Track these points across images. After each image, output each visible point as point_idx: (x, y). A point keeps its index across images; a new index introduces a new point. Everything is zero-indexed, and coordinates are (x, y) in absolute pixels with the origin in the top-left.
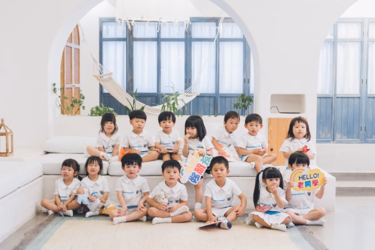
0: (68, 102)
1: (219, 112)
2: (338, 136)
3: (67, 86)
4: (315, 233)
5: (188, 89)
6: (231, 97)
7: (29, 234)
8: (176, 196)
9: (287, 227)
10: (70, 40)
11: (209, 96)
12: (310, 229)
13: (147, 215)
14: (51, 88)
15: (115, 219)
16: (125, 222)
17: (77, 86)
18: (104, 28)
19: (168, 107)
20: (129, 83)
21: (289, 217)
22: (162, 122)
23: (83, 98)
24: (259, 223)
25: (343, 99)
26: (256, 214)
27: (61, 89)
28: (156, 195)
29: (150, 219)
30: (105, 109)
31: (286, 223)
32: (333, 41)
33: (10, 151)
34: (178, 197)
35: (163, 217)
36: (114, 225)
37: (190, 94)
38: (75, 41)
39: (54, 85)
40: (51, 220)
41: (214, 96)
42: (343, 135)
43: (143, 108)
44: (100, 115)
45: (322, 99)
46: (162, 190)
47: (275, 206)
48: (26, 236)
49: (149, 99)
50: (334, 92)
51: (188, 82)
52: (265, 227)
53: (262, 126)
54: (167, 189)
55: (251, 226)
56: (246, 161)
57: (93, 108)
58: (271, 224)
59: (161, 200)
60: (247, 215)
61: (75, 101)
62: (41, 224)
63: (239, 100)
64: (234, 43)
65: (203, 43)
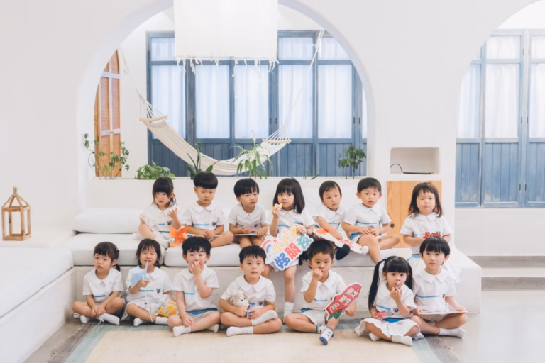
0: (105, 160)
1: (318, 173)
2: (487, 198)
3: (103, 133)
4: (452, 348)
5: (275, 134)
6: (335, 144)
7: (56, 354)
8: (259, 296)
9: (413, 339)
10: (107, 69)
11: (303, 143)
12: (446, 341)
13: (220, 323)
14: (81, 140)
15: (175, 328)
16: (189, 333)
17: (116, 131)
18: (154, 45)
19: (246, 166)
20: (190, 124)
21: (416, 326)
23: (127, 153)
24: (374, 334)
25: (494, 145)
26: (370, 322)
27: (95, 141)
28: (232, 296)
29: (223, 329)
30: (158, 169)
31: (412, 335)
32: (480, 62)
33: (26, 232)
34: (262, 298)
35: (241, 327)
36: (175, 337)
37: (277, 141)
38: (112, 69)
39: (86, 136)
40: (86, 331)
41: (311, 142)
42: (494, 196)
43: (211, 168)
44: (150, 178)
45: (464, 146)
46: (240, 288)
47: (396, 311)
48: (54, 355)
49: (218, 148)
50: (481, 136)
51: (274, 123)
52: (383, 339)
53: (381, 195)
54: (247, 287)
57: (141, 169)
58: (392, 336)
59: (239, 303)
60: (358, 321)
61: (116, 159)
62: (73, 338)
63: (347, 155)
64: (339, 67)
65: (295, 66)
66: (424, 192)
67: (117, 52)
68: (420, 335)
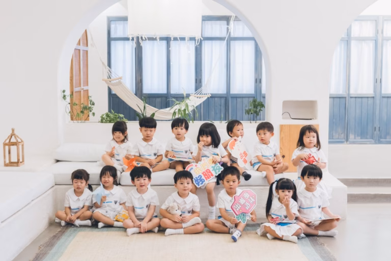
0: (77, 109)
2: (351, 137)
3: (76, 89)
4: (326, 245)
5: (199, 90)
6: (243, 97)
7: (43, 248)
8: (188, 207)
9: (298, 238)
10: (79, 43)
11: (220, 97)
12: (322, 240)
14: (60, 95)
15: (128, 230)
16: (138, 233)
17: (85, 88)
18: (113, 26)
19: (179, 113)
20: (138, 83)
21: (300, 229)
22: (174, 129)
23: (93, 104)
24: (271, 234)
25: (357, 99)
26: (267, 226)
27: (70, 95)
28: (169, 207)
29: (162, 230)
30: (116, 115)
31: (297, 235)
32: (347, 39)
33: (21, 160)
34: (190, 208)
35: (175, 229)
37: (201, 95)
38: (83, 43)
39: (64, 91)
41: (225, 96)
42: (356, 135)
43: (153, 115)
44: (110, 122)
45: (335, 99)
46: (174, 201)
47: (286, 217)
48: (41, 249)
49: (158, 100)
50: (347, 92)
51: (198, 83)
52: (277, 238)
54: (180, 200)
55: (263, 237)
56: (257, 170)
57: (103, 115)
58: (283, 236)
61: (85, 108)
62: (55, 236)
63: (251, 106)
64: (246, 42)
65: (214, 42)
66: (309, 132)
67: (86, 31)
68: (303, 235)
